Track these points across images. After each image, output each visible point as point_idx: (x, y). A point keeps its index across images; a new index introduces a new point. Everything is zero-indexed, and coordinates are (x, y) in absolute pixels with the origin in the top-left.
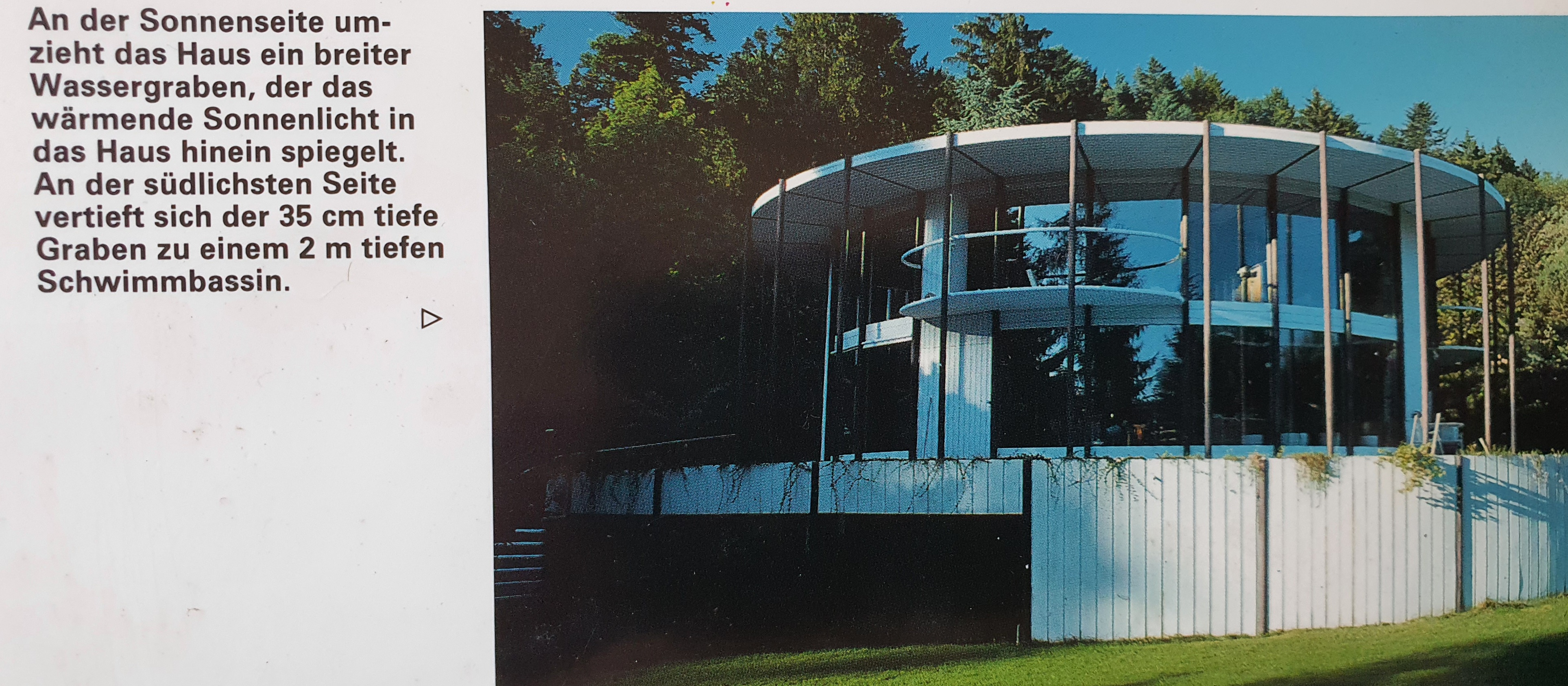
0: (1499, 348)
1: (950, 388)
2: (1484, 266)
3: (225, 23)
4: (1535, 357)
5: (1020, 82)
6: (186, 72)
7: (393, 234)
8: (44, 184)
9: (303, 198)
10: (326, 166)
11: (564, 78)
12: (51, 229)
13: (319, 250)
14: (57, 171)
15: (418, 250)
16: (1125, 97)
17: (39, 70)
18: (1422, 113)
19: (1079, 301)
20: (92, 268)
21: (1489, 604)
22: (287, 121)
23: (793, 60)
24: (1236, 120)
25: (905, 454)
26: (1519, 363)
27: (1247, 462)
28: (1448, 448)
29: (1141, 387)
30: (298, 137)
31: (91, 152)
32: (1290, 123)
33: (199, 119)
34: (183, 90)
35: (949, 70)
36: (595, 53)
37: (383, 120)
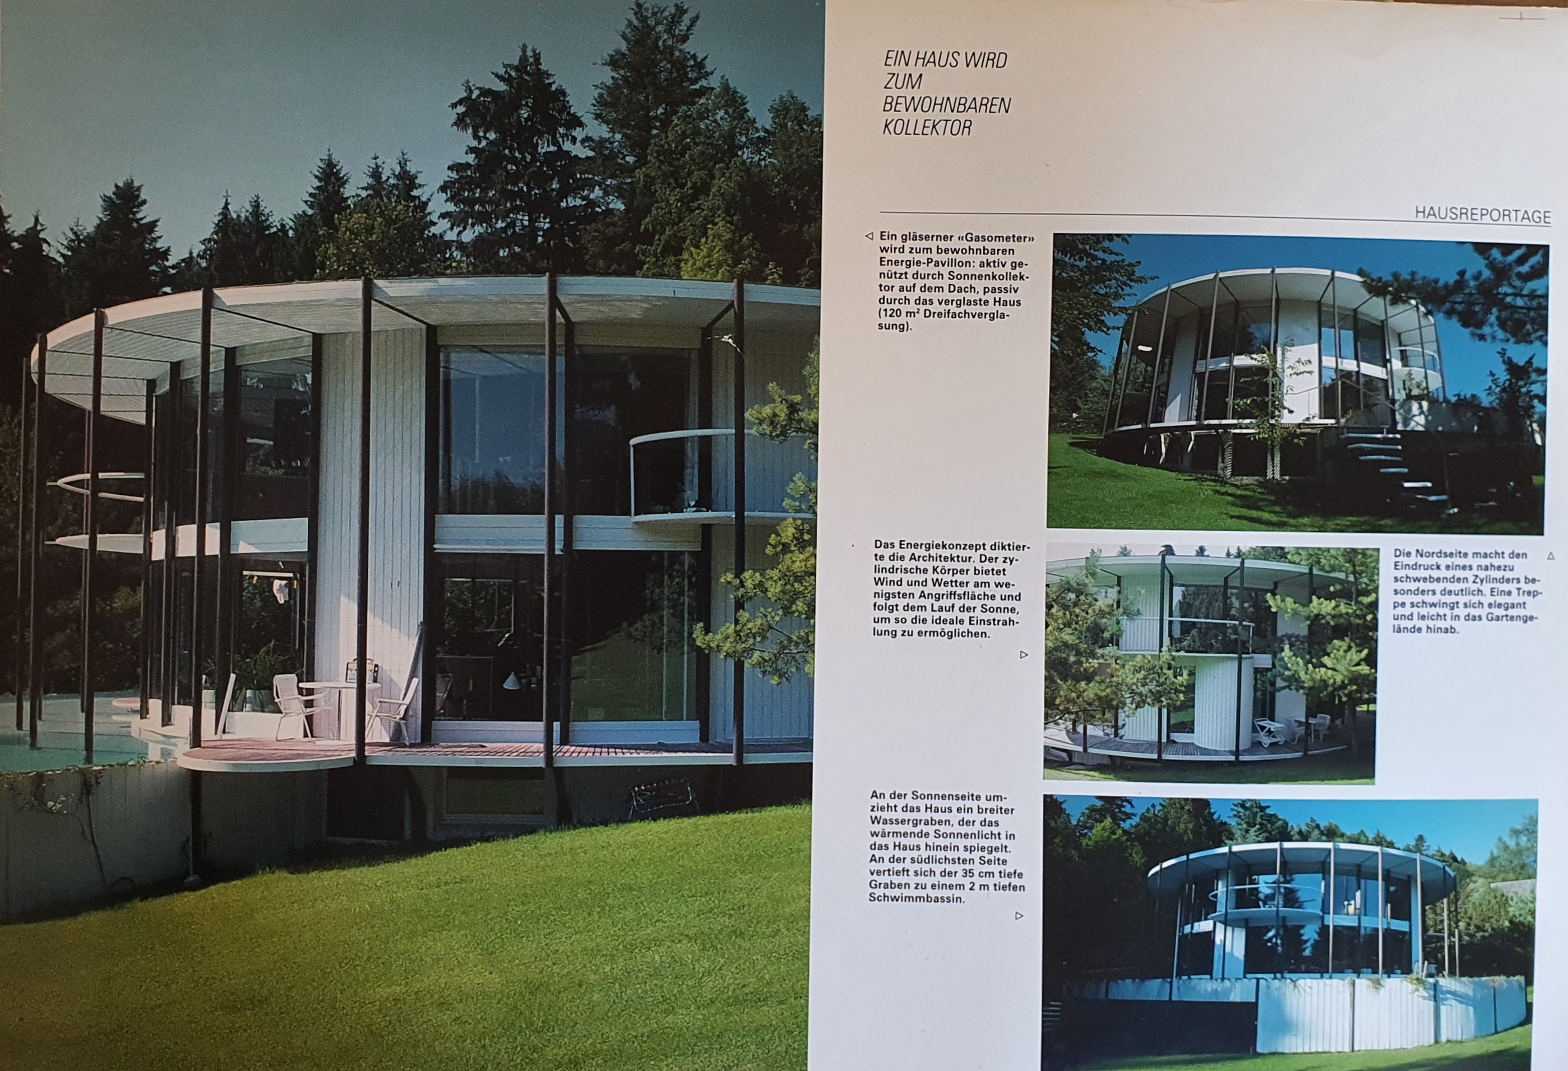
0: (1451, 934)
1: (1228, 949)
2: (1445, 900)
3: (943, 797)
4: (1466, 938)
5: (1258, 826)
6: (928, 816)
7: (1005, 881)
8: (873, 859)
9: (971, 866)
10: (981, 854)
11: (1074, 822)
12: (875, 876)
13: (977, 887)
14: (878, 854)
15: (1015, 888)
16: (1300, 833)
17: (874, 814)
18: (1421, 839)
19: (1281, 915)
20: (890, 892)
21: (1448, 1041)
22: (966, 836)
23: (1166, 816)
24: (1344, 842)
25: (1208, 977)
26: (1460, 940)
27: (1347, 981)
28: (1430, 975)
29: (1304, 950)
30: (970, 842)
31: (891, 847)
32: (1367, 843)
33: (932, 834)
34: (927, 823)
35: (1229, 821)
36: (1087, 811)
37: (1003, 836)
